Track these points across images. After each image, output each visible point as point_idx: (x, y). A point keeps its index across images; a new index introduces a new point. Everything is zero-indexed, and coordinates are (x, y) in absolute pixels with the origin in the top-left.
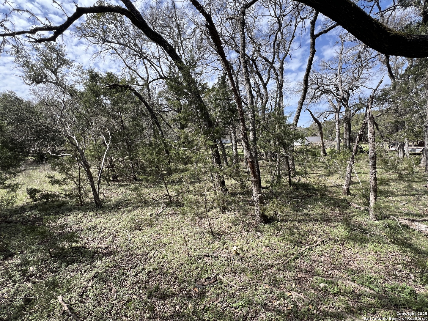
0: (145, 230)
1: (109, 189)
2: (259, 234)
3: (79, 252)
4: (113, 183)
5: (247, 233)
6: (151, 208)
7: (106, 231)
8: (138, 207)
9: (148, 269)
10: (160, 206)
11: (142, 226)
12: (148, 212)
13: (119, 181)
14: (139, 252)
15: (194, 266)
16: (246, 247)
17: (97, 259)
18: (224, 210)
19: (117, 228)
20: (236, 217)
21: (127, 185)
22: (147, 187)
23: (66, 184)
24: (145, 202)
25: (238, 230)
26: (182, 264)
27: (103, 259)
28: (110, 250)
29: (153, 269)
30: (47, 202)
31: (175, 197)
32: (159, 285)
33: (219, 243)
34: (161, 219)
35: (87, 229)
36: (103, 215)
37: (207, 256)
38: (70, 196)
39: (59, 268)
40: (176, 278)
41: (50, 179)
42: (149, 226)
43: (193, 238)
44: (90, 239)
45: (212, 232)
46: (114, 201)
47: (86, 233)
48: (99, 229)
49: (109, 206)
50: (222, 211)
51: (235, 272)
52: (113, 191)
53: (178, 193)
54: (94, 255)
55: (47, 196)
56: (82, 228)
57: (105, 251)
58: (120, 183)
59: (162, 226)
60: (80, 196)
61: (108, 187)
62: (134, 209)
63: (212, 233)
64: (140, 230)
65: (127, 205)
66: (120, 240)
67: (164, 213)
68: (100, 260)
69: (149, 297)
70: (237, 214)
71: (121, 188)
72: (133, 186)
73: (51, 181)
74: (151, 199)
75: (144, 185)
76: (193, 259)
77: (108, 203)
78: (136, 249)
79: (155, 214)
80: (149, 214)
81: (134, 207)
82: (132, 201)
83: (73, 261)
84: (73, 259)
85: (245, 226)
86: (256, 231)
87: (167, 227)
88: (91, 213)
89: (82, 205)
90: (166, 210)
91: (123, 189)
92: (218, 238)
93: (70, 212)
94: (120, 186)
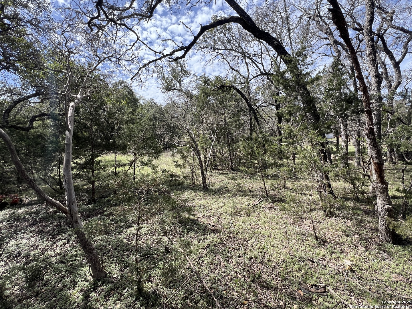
0: (245, 218)
1: (212, 176)
2: (385, 255)
3: (195, 224)
4: (215, 171)
5: (365, 249)
6: (247, 198)
7: (212, 211)
8: (236, 195)
9: (250, 255)
10: (256, 198)
11: (241, 213)
12: (245, 202)
13: (219, 170)
14: (240, 237)
15: (296, 267)
16: (364, 266)
17: (207, 233)
18: (331, 215)
19: (221, 210)
20: (347, 226)
21: (226, 174)
22: (243, 178)
23: (184, 168)
24: (242, 191)
25: (352, 242)
26: (284, 261)
27: (212, 234)
28: (217, 228)
29: (255, 257)
30: (172, 180)
31: (271, 192)
32: (261, 273)
33: (325, 250)
34: (258, 211)
35: (198, 207)
36: (209, 197)
37: (311, 261)
38: (186, 177)
39: (183, 232)
40: (277, 273)
41: (175, 163)
42: (247, 215)
43: (293, 237)
44: (201, 215)
45: (316, 236)
46: (217, 186)
47: (198, 210)
48: (207, 208)
49: (213, 190)
50: (327, 216)
51: (351, 291)
52: (215, 178)
53: (274, 188)
54: (205, 229)
55: (172, 176)
56: (195, 204)
57: (213, 228)
58: (220, 172)
59: (260, 218)
60: (192, 179)
61: (211, 174)
62: (232, 197)
63: (316, 238)
64: (240, 216)
65: (227, 192)
66: (224, 222)
67: (260, 205)
68: (210, 234)
69: (253, 281)
70: (349, 223)
71: (221, 176)
72: (231, 175)
73: (176, 165)
74: (247, 190)
75: (239, 176)
76: (295, 259)
77: (212, 188)
78: (237, 233)
79: (253, 204)
80: (247, 203)
81: (233, 195)
82: (230, 189)
83: (192, 230)
84: (191, 228)
85: (361, 239)
86: (380, 250)
87: (265, 219)
88: (200, 194)
89: (193, 186)
90: (262, 203)
91: (222, 177)
92: (324, 244)
93: (186, 190)
94: (220, 174)
